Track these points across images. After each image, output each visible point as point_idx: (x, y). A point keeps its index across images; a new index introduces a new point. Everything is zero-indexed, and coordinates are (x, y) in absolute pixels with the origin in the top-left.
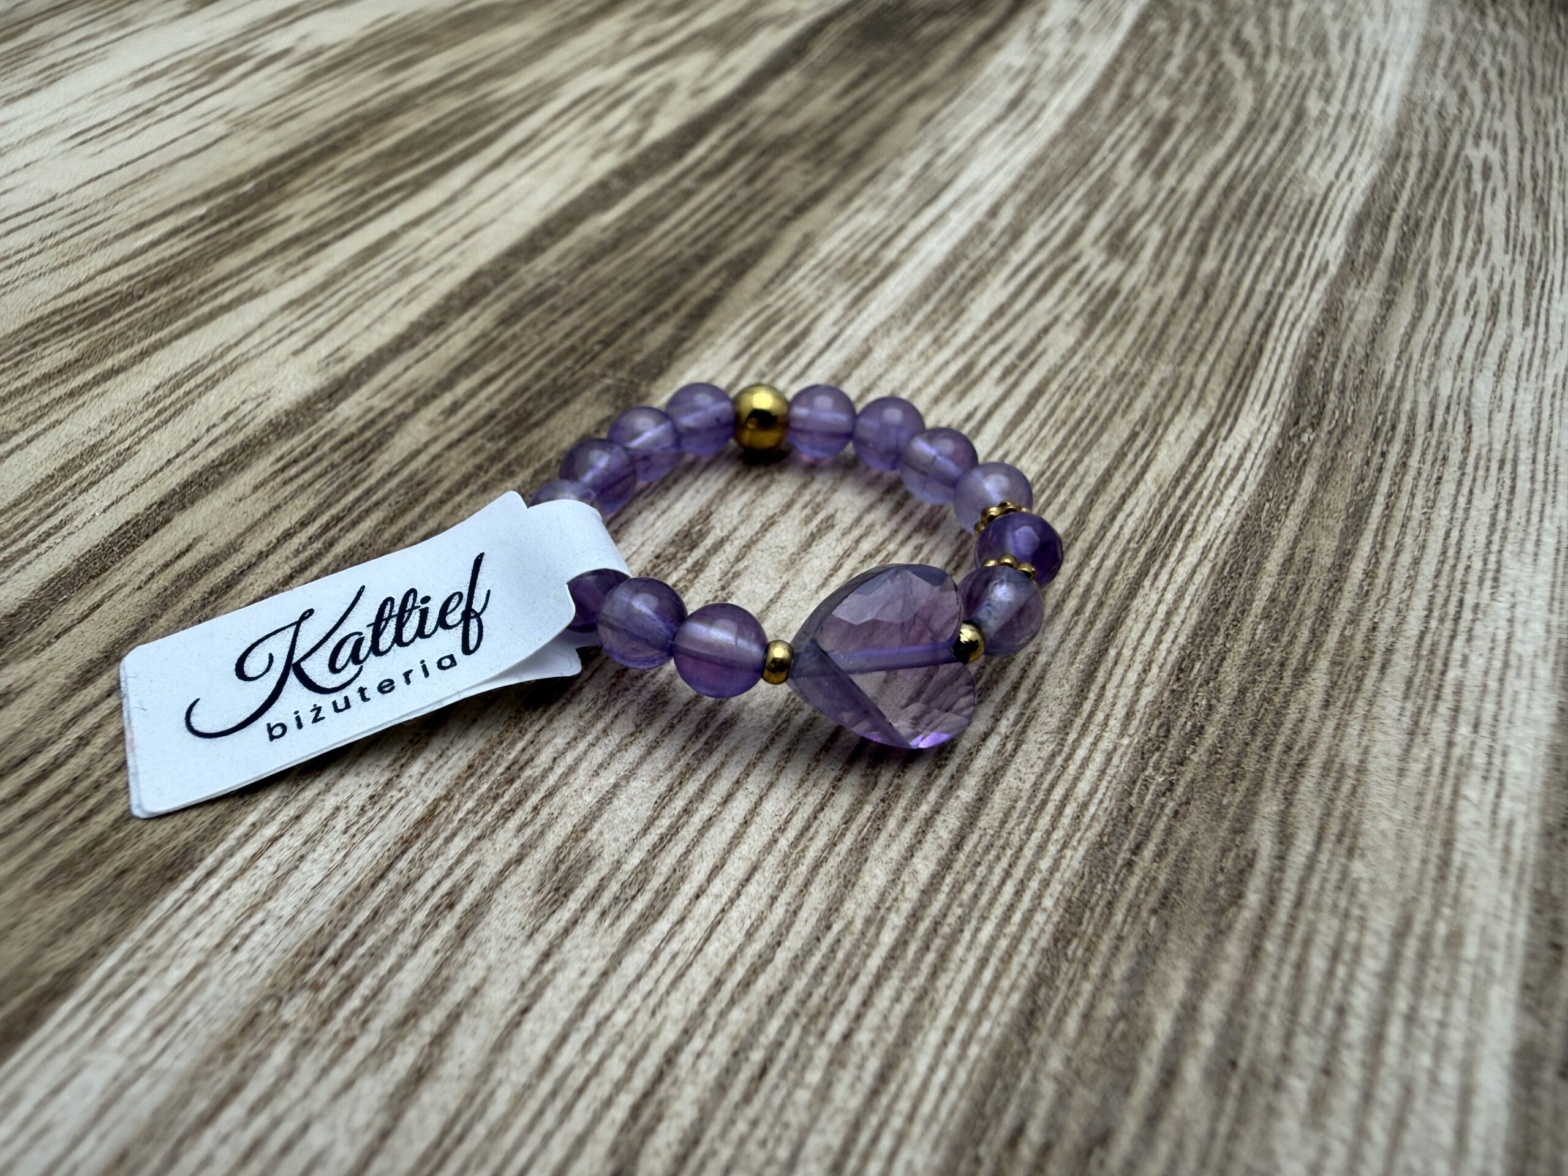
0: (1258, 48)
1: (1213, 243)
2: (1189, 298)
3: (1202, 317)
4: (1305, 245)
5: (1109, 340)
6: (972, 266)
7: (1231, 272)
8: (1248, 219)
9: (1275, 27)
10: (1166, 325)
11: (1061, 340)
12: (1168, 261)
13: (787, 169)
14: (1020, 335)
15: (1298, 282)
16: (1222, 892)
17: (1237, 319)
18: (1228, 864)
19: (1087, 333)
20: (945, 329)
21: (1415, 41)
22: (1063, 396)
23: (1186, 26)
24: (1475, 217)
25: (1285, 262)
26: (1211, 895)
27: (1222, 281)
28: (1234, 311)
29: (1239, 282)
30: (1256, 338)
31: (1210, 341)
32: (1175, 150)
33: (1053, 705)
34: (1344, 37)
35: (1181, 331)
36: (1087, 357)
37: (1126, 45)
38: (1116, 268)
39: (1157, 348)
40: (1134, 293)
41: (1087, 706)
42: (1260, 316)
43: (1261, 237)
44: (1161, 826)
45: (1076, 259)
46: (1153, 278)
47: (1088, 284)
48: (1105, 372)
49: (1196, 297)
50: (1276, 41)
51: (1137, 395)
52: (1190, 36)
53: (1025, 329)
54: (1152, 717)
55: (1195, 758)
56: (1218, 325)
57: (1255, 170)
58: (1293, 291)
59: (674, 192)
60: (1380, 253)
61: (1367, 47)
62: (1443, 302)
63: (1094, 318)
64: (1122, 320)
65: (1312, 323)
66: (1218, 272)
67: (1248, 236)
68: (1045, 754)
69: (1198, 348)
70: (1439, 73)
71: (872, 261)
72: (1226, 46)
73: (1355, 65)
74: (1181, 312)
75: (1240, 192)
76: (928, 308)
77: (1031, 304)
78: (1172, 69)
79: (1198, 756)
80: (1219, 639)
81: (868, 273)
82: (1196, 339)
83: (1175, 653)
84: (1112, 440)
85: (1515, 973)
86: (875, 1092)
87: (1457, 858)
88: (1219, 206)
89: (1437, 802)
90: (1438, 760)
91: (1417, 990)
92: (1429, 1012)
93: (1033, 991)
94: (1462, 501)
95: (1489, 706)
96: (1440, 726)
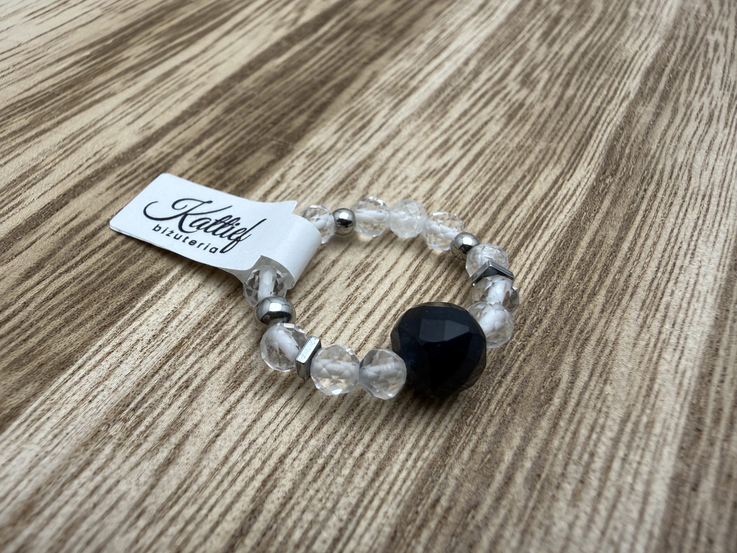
1: (574, 81)
2: (558, 109)
3: (564, 119)
4: (619, 83)
5: (516, 129)
6: (453, 90)
7: (581, 96)
8: (593, 68)
10: (546, 122)
11: (493, 128)
12: (550, 90)
13: (367, 38)
14: (473, 126)
15: (614, 102)
16: (542, 397)
17: (581, 120)
18: (547, 384)
19: (506, 125)
20: (437, 121)
22: (491, 156)
24: (707, 70)
25: (608, 92)
26: (537, 398)
27: (576, 101)
28: (580, 116)
29: (584, 101)
30: (589, 130)
31: (566, 131)
32: (560, 33)
35: (553, 125)
36: (505, 137)
38: (524, 92)
39: (540, 133)
40: (532, 106)
42: (593, 118)
43: (598, 79)
44: (517, 365)
45: (504, 88)
46: (542, 98)
47: (509, 100)
48: (512, 145)
49: (561, 109)
51: (528, 156)
53: (476, 123)
54: (519, 313)
55: (536, 334)
56: (571, 123)
57: (599, 44)
58: (611, 107)
59: (312, 49)
60: (656, 88)
62: (685, 114)
63: (511, 117)
64: (524, 119)
65: (618, 123)
66: (575, 96)
67: (592, 78)
69: (560, 134)
71: (405, 86)
74: (553, 116)
75: (590, 55)
76: (430, 110)
77: (480, 110)
79: (538, 333)
80: (554, 278)
81: (402, 92)
82: (559, 130)
83: (533, 283)
84: (513, 179)
85: (677, 441)
86: (373, 480)
87: (656, 387)
88: (579, 62)
89: (650, 360)
90: (653, 340)
91: (629, 447)
92: (634, 457)
93: (450, 438)
94: (681, 215)
95: (681, 315)
96: (656, 324)
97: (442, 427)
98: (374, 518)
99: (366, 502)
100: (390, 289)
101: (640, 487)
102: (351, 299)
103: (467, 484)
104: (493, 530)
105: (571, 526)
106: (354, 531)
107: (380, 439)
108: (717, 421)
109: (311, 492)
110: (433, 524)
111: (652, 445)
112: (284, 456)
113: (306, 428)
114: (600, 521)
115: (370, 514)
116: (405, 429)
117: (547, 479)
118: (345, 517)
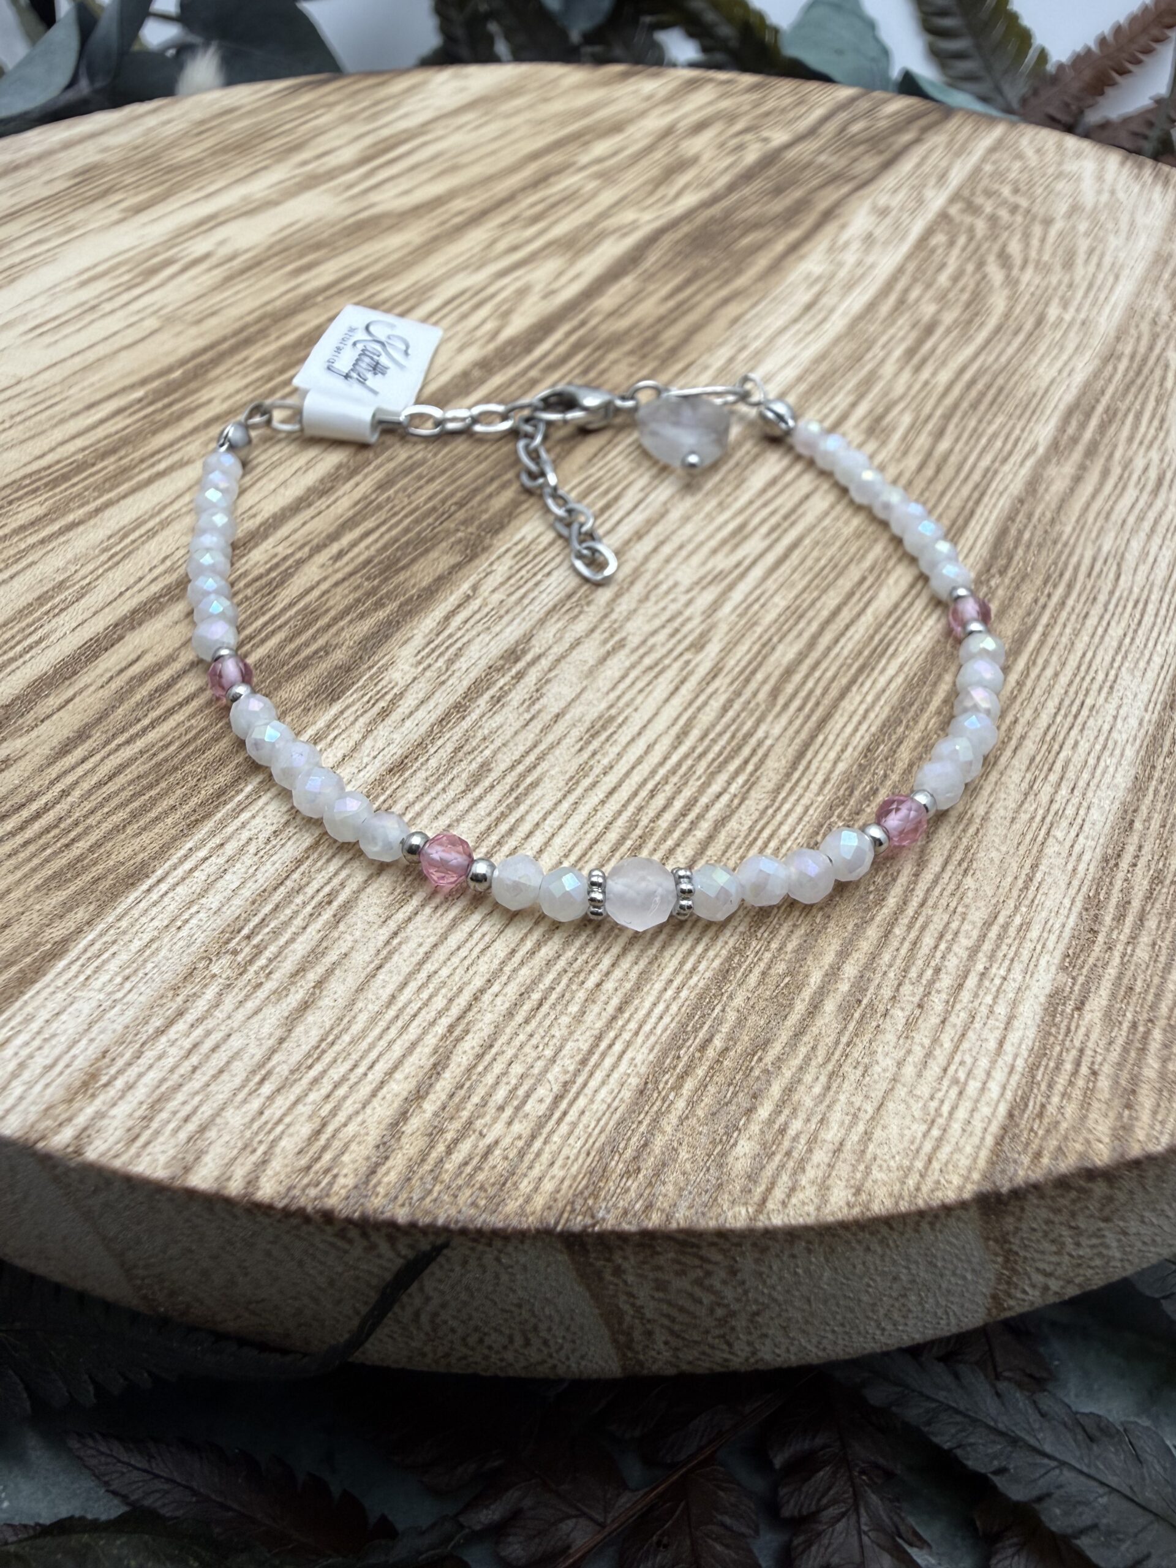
0: (1018, 261)
1: (951, 427)
3: (931, 488)
4: (1022, 430)
7: (961, 451)
8: (983, 407)
9: (1035, 242)
11: (818, 505)
12: (913, 442)
13: (615, 362)
15: (1011, 460)
17: (958, 490)
21: (1149, 256)
22: (813, 549)
23: (962, 240)
24: (1162, 408)
25: (1004, 443)
27: (953, 458)
29: (965, 459)
30: (971, 504)
32: (933, 350)
33: (771, 774)
34: (1091, 252)
36: (836, 519)
37: (909, 257)
41: (796, 775)
42: (975, 487)
43: (990, 423)
46: (898, 455)
48: (848, 531)
49: (929, 472)
50: (1033, 254)
52: (964, 249)
54: (842, 782)
56: (943, 494)
57: (996, 367)
58: (1005, 468)
59: (522, 381)
60: (1081, 435)
61: (1107, 260)
62: (1121, 478)
65: (1015, 493)
66: (951, 451)
67: (980, 421)
68: (761, 807)
70: (1161, 285)
72: (991, 259)
73: (1094, 276)
74: (915, 484)
75: (980, 386)
78: (943, 279)
80: (900, 730)
83: (867, 739)
84: (846, 583)
85: (1061, 947)
86: (614, 1018)
87: (1039, 876)
88: (962, 397)
89: (1034, 839)
90: (1041, 812)
91: (992, 957)
92: (998, 971)
93: (730, 958)
94: (1100, 631)
95: (1086, 776)
96: (1048, 789)
97: (720, 943)
98: (615, 1067)
99: (603, 1045)
100: (647, 752)
101: (1001, 1010)
102: (583, 770)
103: (753, 1019)
104: (787, 1073)
105: (900, 1064)
106: (585, 1085)
107: (625, 964)
108: (1120, 918)
109: (522, 1037)
110: (700, 1072)
111: (1025, 954)
112: (482, 991)
113: (513, 952)
114: (940, 1056)
115: (608, 1062)
116: (663, 948)
117: (871, 1004)
118: (571, 1068)
